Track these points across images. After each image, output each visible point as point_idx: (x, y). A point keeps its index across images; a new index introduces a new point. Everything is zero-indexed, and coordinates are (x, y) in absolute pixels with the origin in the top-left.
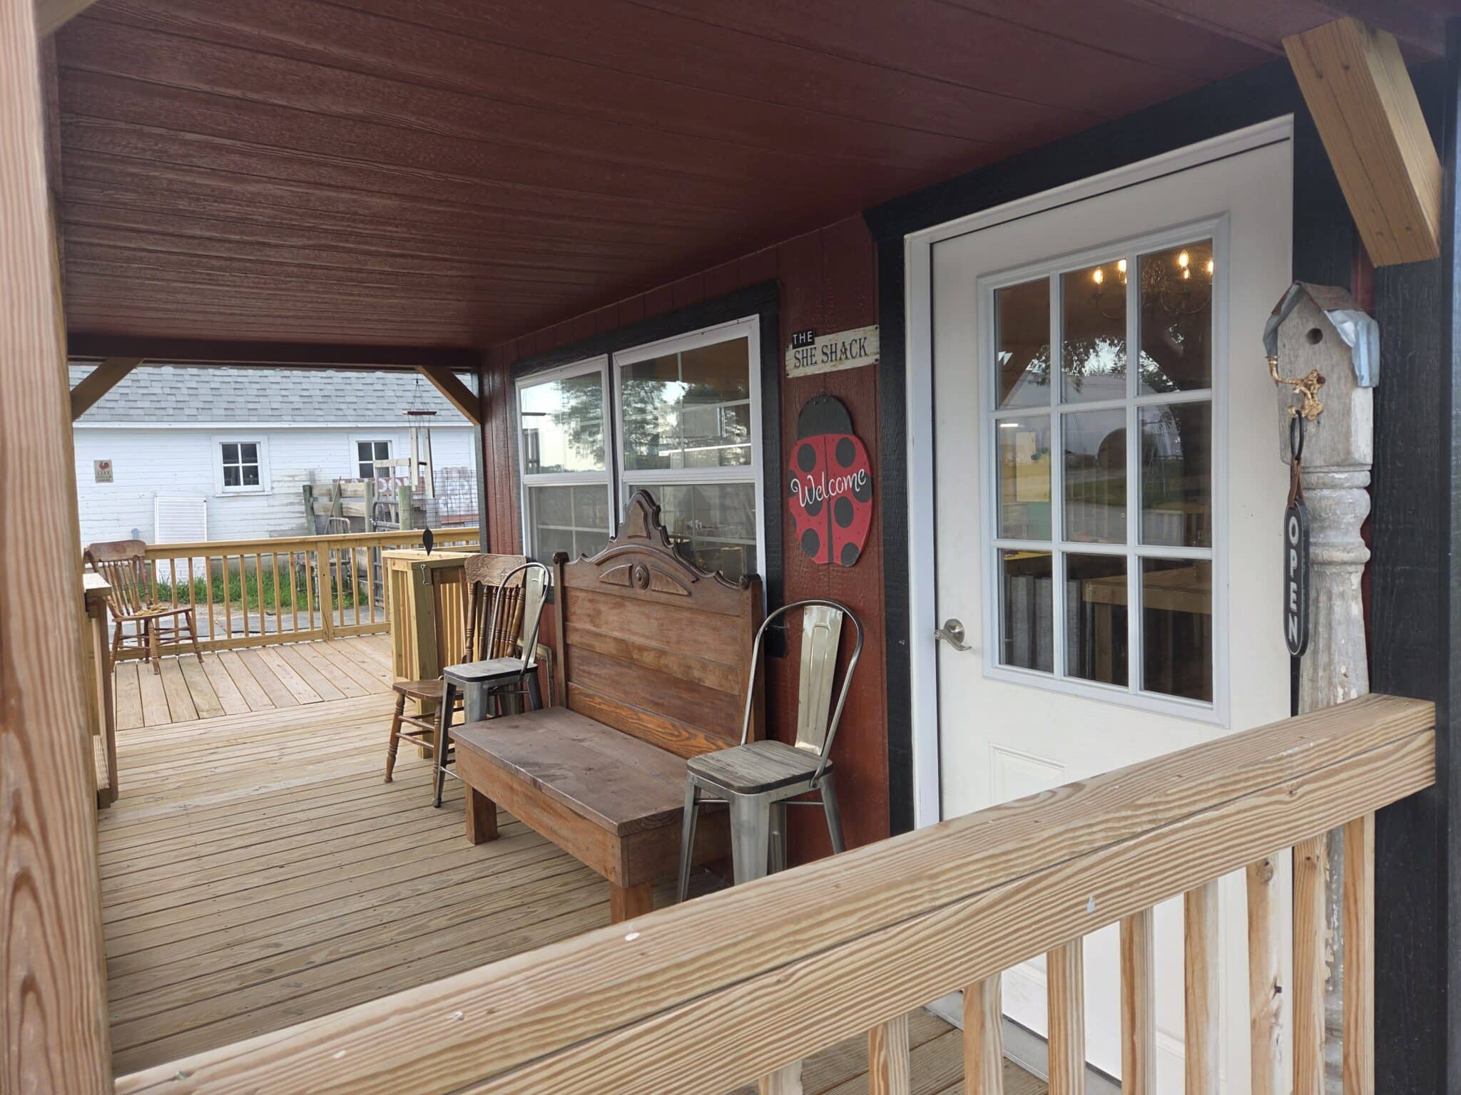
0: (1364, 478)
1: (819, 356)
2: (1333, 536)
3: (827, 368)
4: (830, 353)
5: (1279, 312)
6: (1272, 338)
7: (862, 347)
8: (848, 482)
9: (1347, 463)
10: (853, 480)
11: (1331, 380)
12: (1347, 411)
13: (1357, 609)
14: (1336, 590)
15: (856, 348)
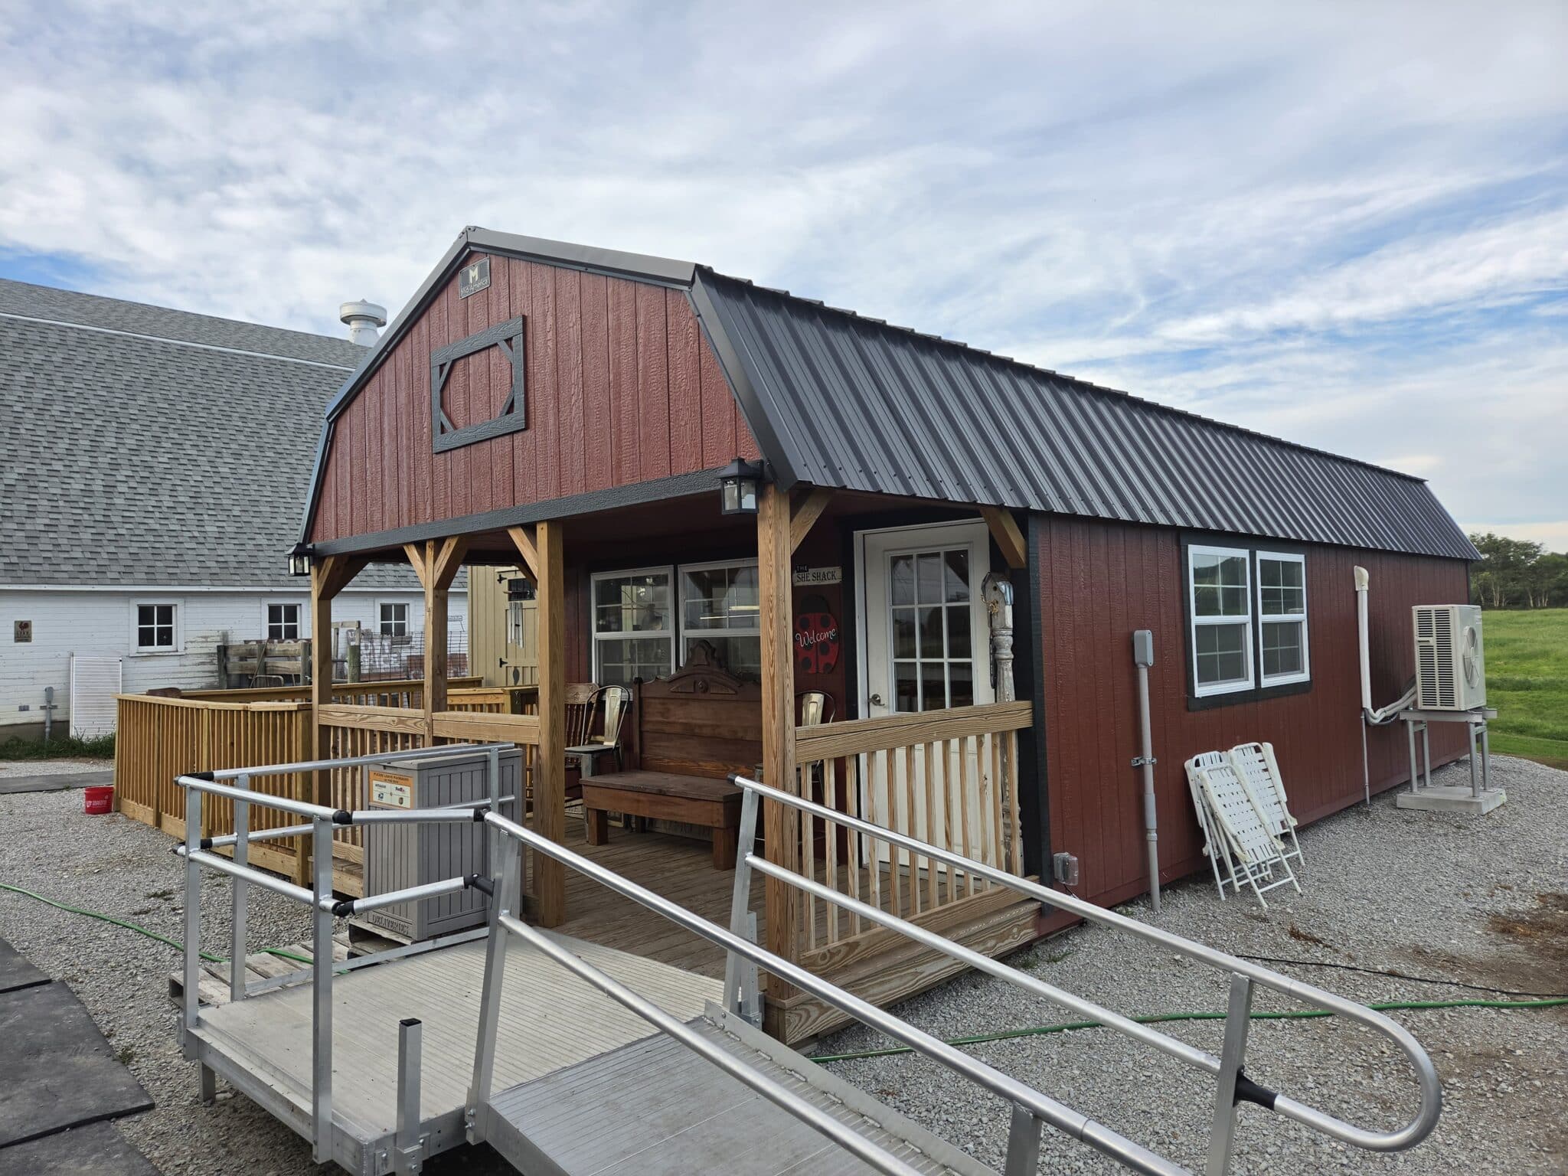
0: (1010, 632)
1: (811, 577)
2: (1003, 651)
3: (815, 583)
4: (816, 577)
5: (985, 581)
6: (984, 588)
7: (833, 575)
8: (826, 635)
9: (1005, 628)
10: (830, 634)
11: (1000, 602)
12: (1004, 612)
13: (1011, 674)
14: (1005, 667)
15: (830, 575)
